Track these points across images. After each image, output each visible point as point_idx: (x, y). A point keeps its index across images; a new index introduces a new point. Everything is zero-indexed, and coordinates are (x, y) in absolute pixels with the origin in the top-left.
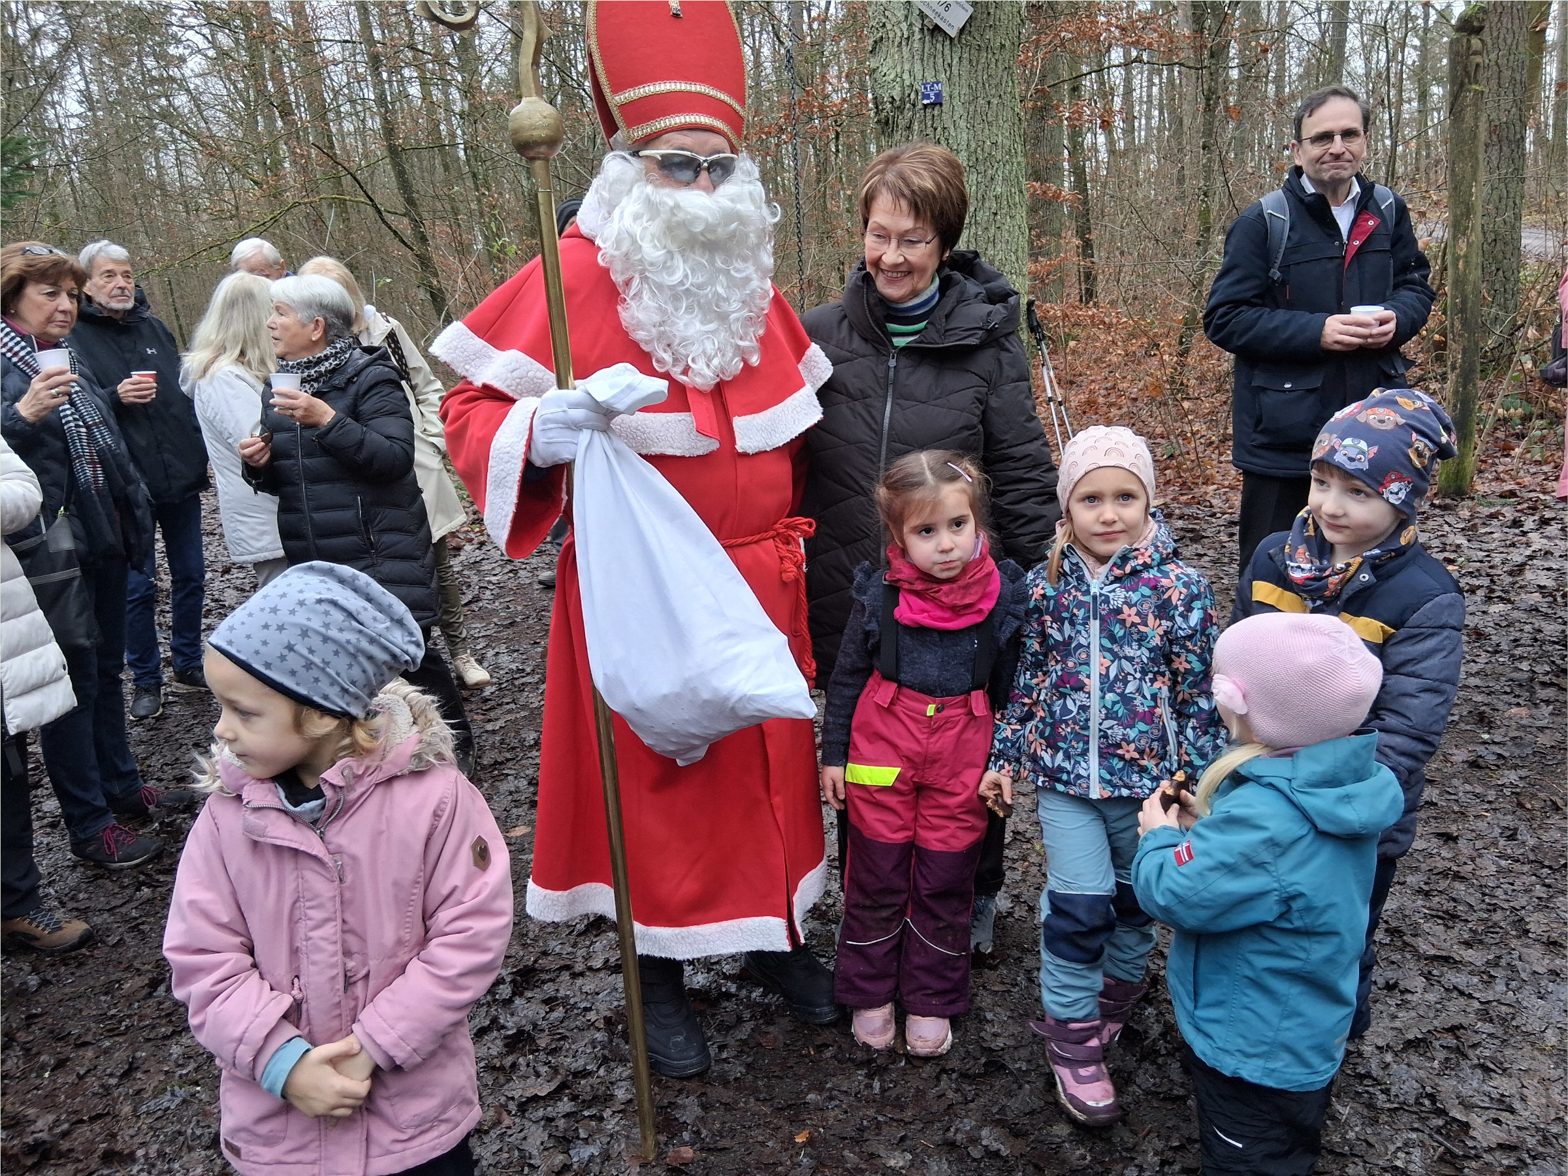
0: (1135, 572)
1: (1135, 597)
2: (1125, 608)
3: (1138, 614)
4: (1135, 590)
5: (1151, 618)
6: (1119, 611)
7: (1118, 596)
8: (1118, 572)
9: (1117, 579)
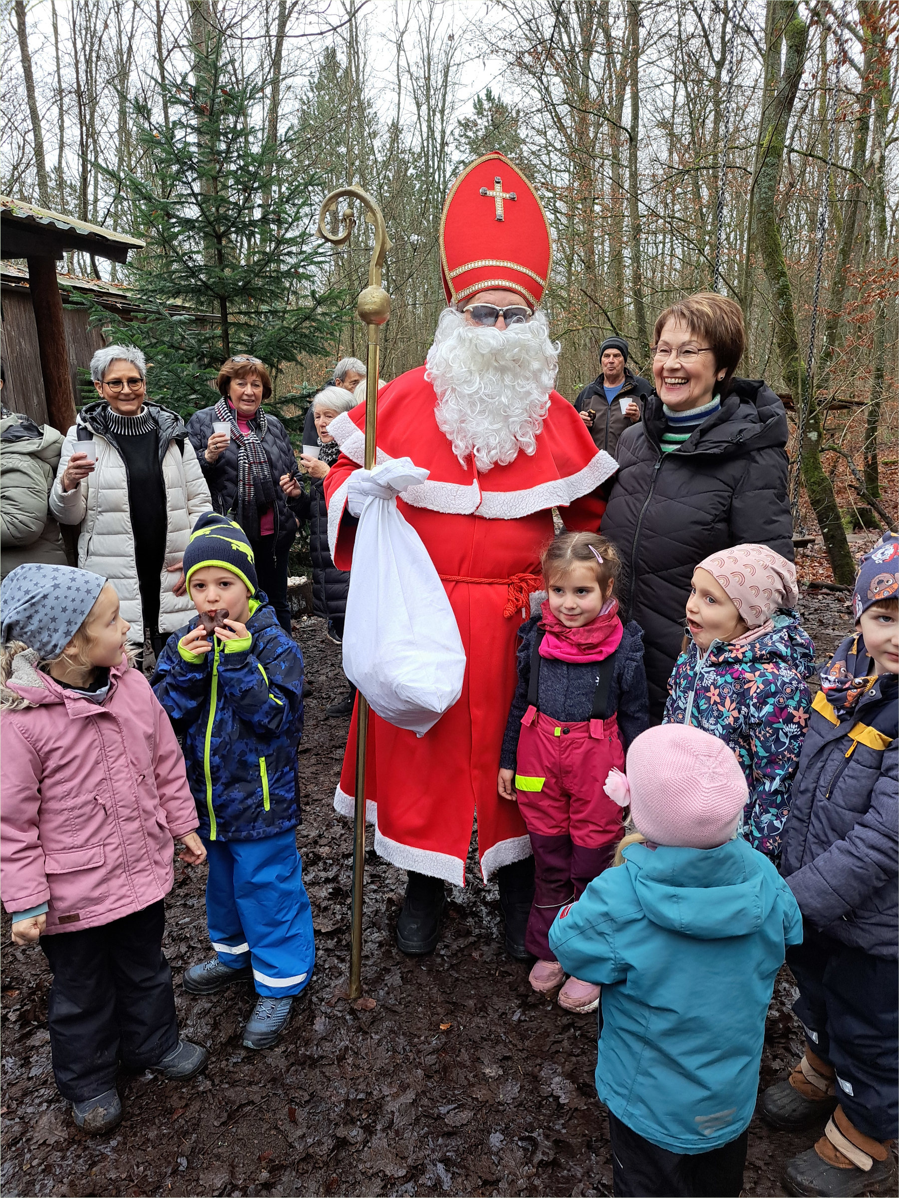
0: (726, 662)
1: (720, 681)
2: (712, 687)
3: (719, 695)
4: (722, 676)
5: (728, 701)
6: (707, 689)
7: (711, 677)
8: (713, 659)
9: (713, 665)
